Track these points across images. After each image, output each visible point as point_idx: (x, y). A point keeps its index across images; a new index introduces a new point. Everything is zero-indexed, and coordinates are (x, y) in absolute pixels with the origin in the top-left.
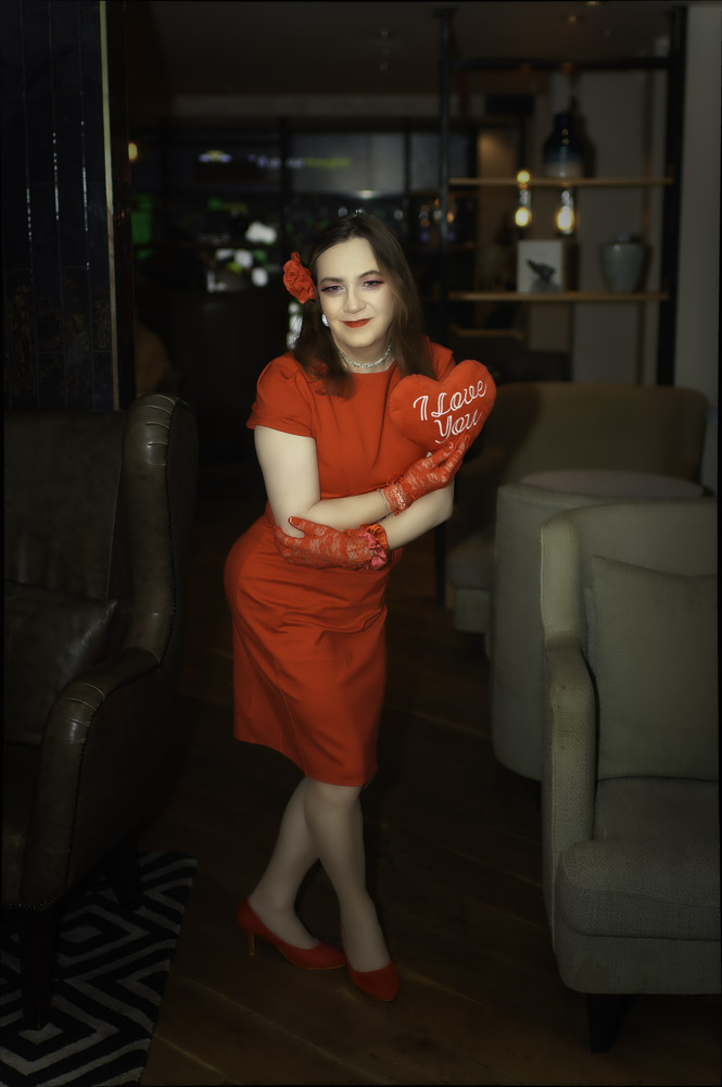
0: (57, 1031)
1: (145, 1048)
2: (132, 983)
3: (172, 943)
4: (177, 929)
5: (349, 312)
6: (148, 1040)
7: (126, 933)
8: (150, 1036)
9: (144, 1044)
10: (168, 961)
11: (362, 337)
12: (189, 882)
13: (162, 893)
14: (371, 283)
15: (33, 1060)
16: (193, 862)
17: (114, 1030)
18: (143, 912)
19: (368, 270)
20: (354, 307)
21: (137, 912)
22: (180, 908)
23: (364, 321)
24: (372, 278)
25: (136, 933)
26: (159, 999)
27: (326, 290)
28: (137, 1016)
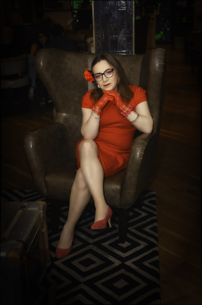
0: (129, 244)
1: (157, 250)
2: (147, 229)
3: (155, 218)
4: (156, 213)
5: (104, 82)
6: (157, 247)
7: (141, 214)
8: (158, 246)
9: (156, 249)
10: (156, 223)
11: (109, 88)
12: (155, 199)
13: (148, 202)
14: (109, 72)
15: (125, 253)
16: (154, 193)
17: (146, 244)
18: (144, 207)
19: (107, 69)
20: (105, 80)
21: (142, 208)
22: (154, 207)
23: (109, 84)
24: (109, 71)
25: (144, 214)
26: (157, 235)
27: (97, 77)
28: (152, 240)
